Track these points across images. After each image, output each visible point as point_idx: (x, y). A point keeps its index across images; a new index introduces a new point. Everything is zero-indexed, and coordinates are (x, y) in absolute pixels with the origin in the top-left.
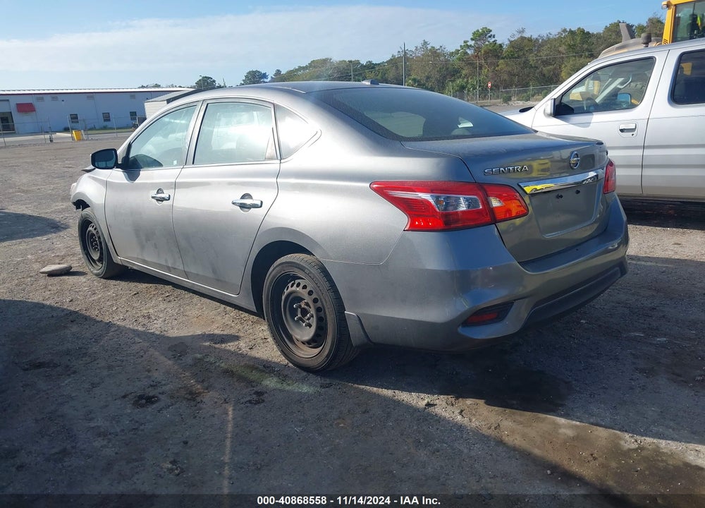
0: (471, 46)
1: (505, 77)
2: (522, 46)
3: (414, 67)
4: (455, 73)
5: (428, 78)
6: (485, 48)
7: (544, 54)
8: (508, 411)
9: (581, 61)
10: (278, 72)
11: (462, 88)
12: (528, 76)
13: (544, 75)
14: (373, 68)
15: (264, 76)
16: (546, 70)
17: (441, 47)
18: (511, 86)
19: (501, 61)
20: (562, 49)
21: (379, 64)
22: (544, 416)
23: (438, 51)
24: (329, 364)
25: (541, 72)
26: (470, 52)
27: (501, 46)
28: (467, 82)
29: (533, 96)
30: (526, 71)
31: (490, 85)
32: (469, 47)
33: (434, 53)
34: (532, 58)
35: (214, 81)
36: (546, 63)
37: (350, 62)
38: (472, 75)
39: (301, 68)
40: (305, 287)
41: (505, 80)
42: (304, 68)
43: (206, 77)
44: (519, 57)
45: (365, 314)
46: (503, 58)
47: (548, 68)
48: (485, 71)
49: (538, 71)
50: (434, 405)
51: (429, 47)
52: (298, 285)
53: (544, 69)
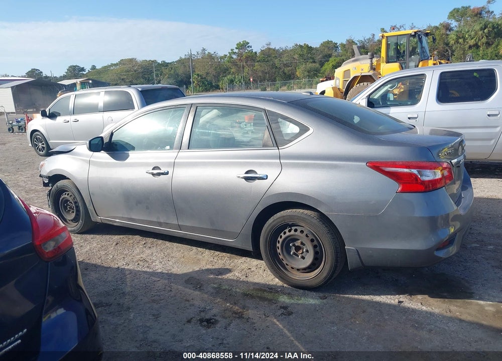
0: (236, 52)
1: (260, 74)
2: (269, 55)
3: (197, 65)
4: (226, 71)
5: (207, 73)
6: (246, 55)
7: (285, 59)
8: (446, 300)
9: (310, 66)
10: (94, 67)
11: (232, 81)
12: (275, 74)
13: (285, 74)
14: (167, 66)
15: (83, 69)
16: (286, 70)
17: (215, 53)
18: (265, 80)
19: (256, 64)
20: (296, 56)
21: (170, 63)
22: (469, 301)
23: (213, 55)
24: (326, 283)
25: (283, 71)
26: (235, 57)
27: (256, 53)
28: (235, 78)
29: (281, 87)
30: (274, 70)
31: (251, 80)
32: (235, 53)
33: (210, 56)
34: (277, 61)
35: (41, 72)
36: (286, 65)
37: (150, 61)
38: (238, 72)
39: (112, 65)
40: (302, 232)
41: (260, 76)
42: (116, 65)
43: (34, 69)
44: (268, 61)
45: (362, 248)
46: (258, 62)
47: (288, 69)
48: (246, 70)
49: (281, 71)
50: (403, 302)
51: (207, 52)
52: (296, 230)
53: (285, 69)
